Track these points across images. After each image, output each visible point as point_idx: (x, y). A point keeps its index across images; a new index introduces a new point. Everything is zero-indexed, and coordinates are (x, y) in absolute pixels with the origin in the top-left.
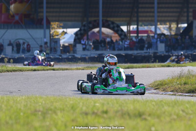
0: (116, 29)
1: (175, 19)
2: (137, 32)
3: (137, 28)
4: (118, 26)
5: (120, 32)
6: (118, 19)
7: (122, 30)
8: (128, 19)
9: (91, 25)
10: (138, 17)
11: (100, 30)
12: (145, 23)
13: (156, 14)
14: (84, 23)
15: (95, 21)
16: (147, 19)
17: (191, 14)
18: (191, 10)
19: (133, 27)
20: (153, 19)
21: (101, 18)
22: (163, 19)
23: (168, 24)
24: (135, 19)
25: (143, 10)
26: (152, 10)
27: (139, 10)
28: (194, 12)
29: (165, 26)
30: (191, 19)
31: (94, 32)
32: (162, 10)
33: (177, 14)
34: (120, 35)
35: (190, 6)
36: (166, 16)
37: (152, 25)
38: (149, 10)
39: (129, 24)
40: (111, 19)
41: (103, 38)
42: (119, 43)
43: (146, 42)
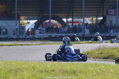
0: (60, 20)
1: (96, 14)
2: (73, 22)
3: (73, 20)
4: (61, 19)
5: (62, 23)
6: (61, 14)
7: (63, 21)
8: (67, 14)
9: (44, 18)
10: (73, 13)
11: (50, 21)
12: (77, 17)
13: (84, 12)
14: (40, 17)
15: (47, 16)
16: (78, 14)
17: (105, 12)
18: (105, 9)
19: (70, 19)
20: (82, 14)
21: (50, 14)
22: (88, 14)
23: (91, 17)
24: (71, 14)
25: (76, 9)
26: (82, 9)
27: (74, 9)
28: (107, 10)
29: (89, 19)
30: (105, 14)
31: (46, 23)
32: (87, 9)
33: (96, 12)
34: (62, 24)
35: (104, 6)
36: (89, 13)
37: (81, 18)
38: (80, 9)
39: (67, 18)
40: (57, 15)
41: (52, 26)
42: (62, 29)
43: (78, 28)
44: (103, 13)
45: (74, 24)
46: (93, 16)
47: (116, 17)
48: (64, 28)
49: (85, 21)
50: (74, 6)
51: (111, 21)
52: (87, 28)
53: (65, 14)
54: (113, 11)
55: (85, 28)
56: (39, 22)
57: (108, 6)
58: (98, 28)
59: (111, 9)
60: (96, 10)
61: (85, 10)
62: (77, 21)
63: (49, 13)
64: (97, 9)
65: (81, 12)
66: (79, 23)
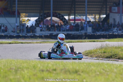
0: (61, 18)
1: (99, 12)
2: (75, 20)
3: (75, 17)
4: (63, 16)
5: (64, 20)
6: (62, 12)
7: (65, 19)
8: (69, 12)
9: (45, 16)
10: (75, 10)
11: (51, 18)
12: (79, 14)
13: (86, 9)
14: (41, 14)
15: (48, 13)
16: (81, 12)
17: (108, 9)
18: (108, 6)
19: (72, 17)
20: (84, 12)
21: (52, 11)
22: (91, 12)
23: (94, 15)
24: (73, 12)
25: (78, 6)
26: (84, 6)
27: (76, 6)
28: (110, 8)
29: (92, 16)
30: (108, 12)
31: (47, 20)
32: (90, 6)
33: (100, 9)
34: (64, 22)
35: (108, 4)
36: (92, 10)
37: (84, 16)
38: (82, 6)
39: (69, 15)
40: (58, 12)
41: (53, 24)
42: (63, 27)
43: (80, 27)
44: (106, 10)
45: (76, 22)
46: (95, 14)
47: (120, 14)
48: (66, 26)
49: (87, 18)
50: (77, 3)
51: (114, 19)
52: (90, 26)
53: (66, 12)
54: (116, 8)
55: (88, 26)
56: (40, 19)
57: (112, 4)
58: (101, 26)
59: (114, 6)
60: (99, 8)
61: (88, 8)
62: (79, 18)
63: (50, 10)
64: (100, 6)
65: (83, 9)
66: (82, 20)
